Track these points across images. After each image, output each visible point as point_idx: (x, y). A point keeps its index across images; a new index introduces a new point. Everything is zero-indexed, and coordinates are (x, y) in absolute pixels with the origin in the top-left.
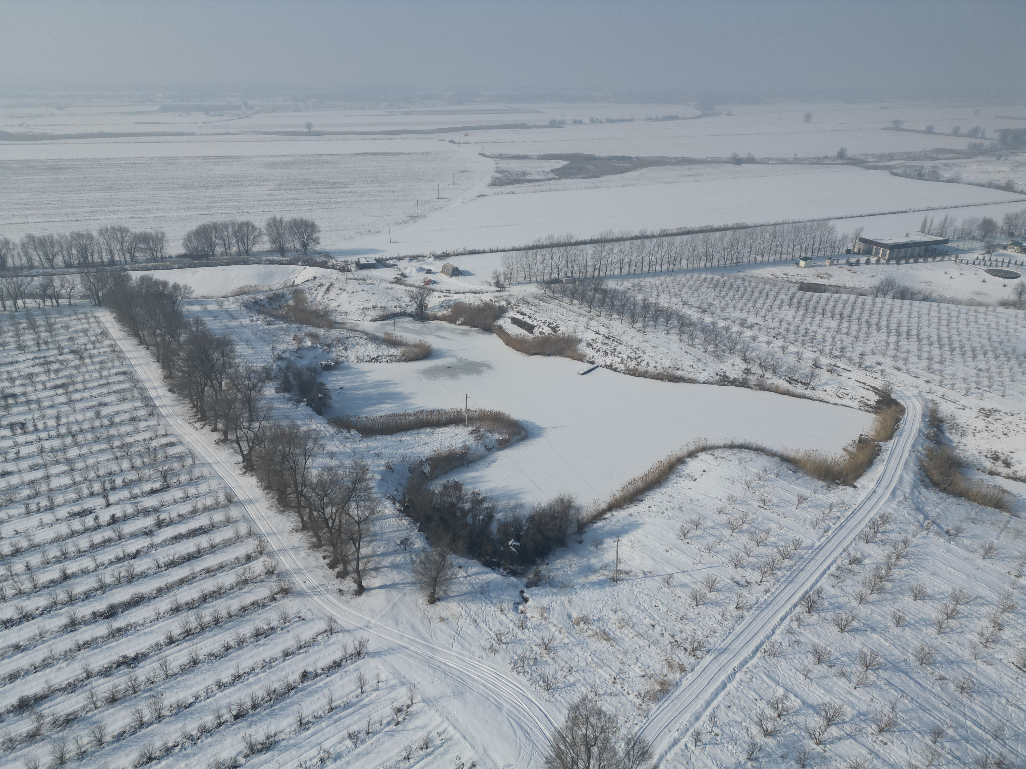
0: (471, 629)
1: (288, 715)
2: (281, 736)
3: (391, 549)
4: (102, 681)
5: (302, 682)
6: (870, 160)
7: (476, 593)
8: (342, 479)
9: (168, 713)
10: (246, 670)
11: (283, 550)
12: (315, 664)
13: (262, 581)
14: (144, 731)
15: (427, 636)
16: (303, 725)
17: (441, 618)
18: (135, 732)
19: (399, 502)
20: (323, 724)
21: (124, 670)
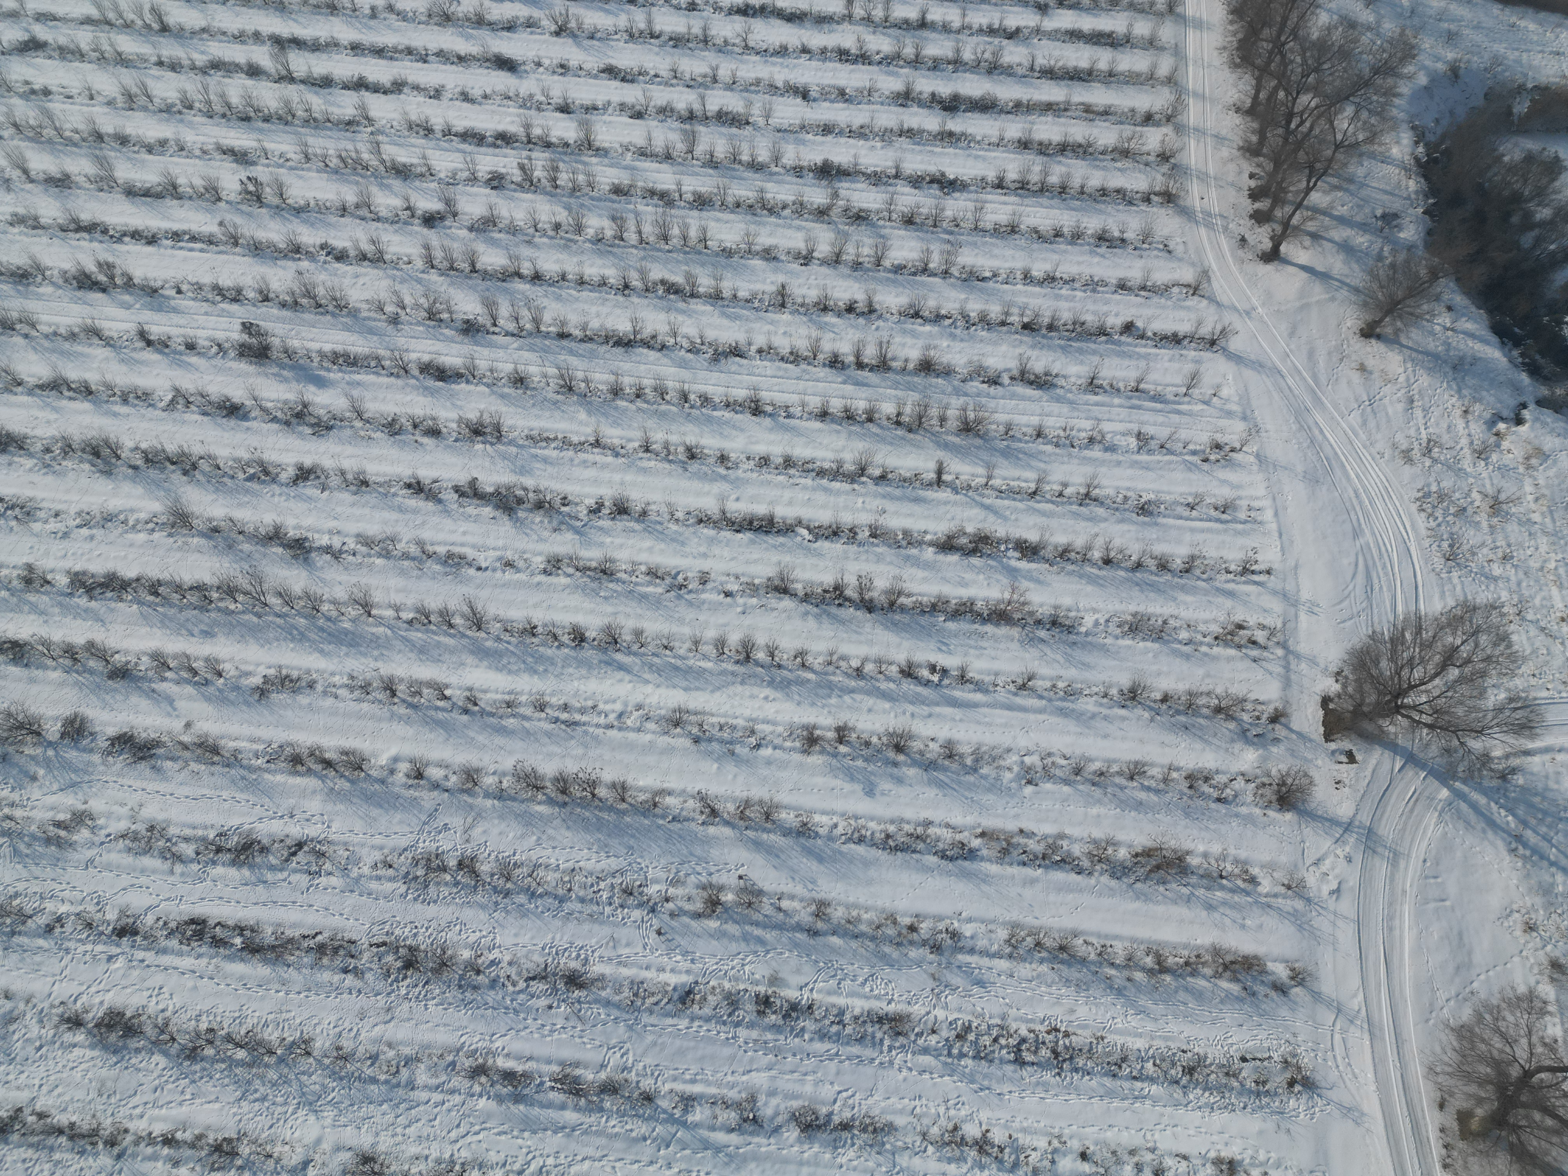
0: (1395, 409)
1: (1082, 363)
2: (1061, 382)
3: (1358, 218)
4: (908, 190)
5: (1121, 334)
7: (1445, 362)
8: (1361, 53)
9: (957, 274)
10: (1065, 276)
11: (1200, 132)
12: (1149, 320)
13: (1147, 164)
14: (924, 278)
15: (1323, 379)
16: (1093, 385)
17: (1362, 365)
18: (914, 274)
19: (1426, 145)
20: (1117, 401)
21: (935, 190)
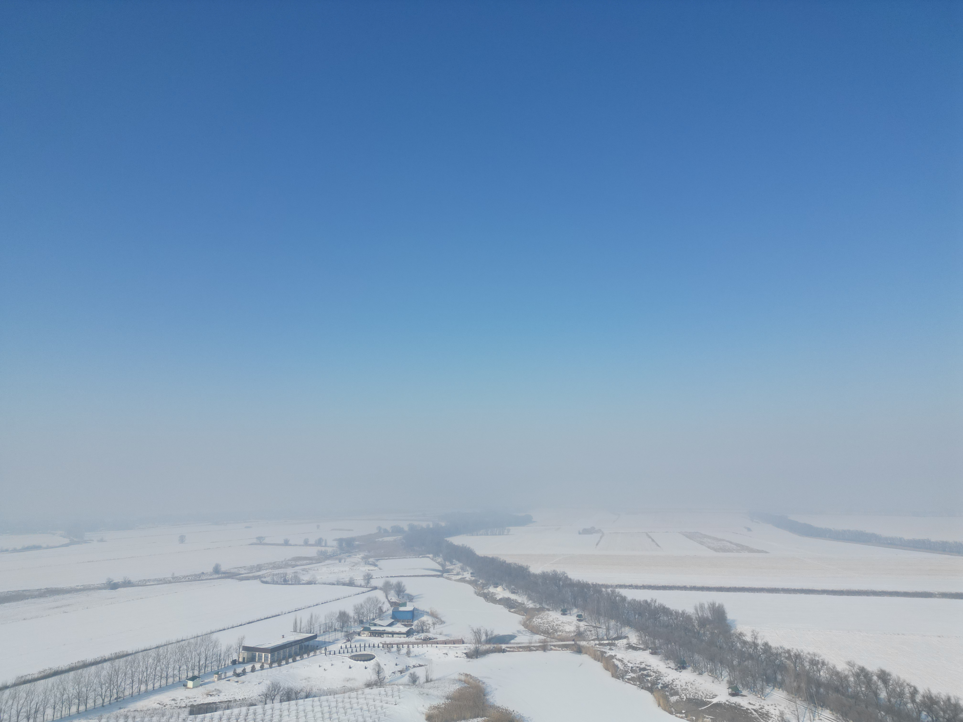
6: (242, 572)
